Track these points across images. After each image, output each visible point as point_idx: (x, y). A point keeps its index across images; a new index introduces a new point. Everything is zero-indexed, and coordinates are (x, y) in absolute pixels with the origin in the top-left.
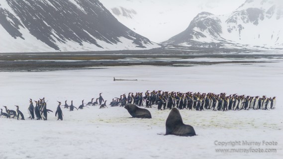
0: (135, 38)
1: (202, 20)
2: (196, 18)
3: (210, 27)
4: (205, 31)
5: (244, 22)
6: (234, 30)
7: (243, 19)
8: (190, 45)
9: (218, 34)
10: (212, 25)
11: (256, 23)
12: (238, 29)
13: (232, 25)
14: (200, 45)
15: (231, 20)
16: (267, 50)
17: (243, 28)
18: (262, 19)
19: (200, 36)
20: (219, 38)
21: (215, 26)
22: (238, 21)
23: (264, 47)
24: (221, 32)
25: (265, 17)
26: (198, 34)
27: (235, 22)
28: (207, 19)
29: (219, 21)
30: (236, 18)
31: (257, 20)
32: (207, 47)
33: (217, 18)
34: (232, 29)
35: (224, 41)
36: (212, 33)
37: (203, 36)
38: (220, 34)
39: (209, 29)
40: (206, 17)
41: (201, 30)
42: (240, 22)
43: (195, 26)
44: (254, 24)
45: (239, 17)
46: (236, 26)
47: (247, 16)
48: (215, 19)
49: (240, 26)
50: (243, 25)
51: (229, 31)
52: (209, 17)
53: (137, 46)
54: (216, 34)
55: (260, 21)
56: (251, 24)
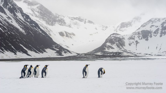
0: (58, 50)
1: (112, 38)
2: (109, 37)
3: (117, 43)
4: (114, 45)
5: (139, 39)
6: (133, 44)
7: (139, 37)
8: (102, 54)
9: (123, 47)
10: (118, 41)
11: (147, 40)
12: (135, 43)
13: (132, 41)
14: (108, 53)
15: (131, 38)
16: (151, 56)
17: (139, 43)
18: (151, 37)
19: (110, 48)
20: (123, 49)
21: (120, 42)
22: (135, 38)
23: (150, 55)
24: (124, 45)
25: (153, 35)
26: (109, 47)
27: (134, 39)
28: (116, 37)
29: (124, 38)
30: (134, 37)
31: (148, 38)
32: (112, 55)
33: (122, 37)
34: (131, 44)
35: (125, 51)
36: (118, 46)
37: (112, 48)
38: (124, 47)
39: (117, 44)
40: (115, 36)
41: (111, 45)
42: (137, 39)
43: (108, 42)
44: (146, 40)
45: (136, 36)
46: (134, 42)
47: (141, 35)
48: (121, 37)
49: (137, 41)
50: (139, 41)
51: (130, 45)
52: (117, 36)
53: (57, 55)
54: (121, 47)
55: (149, 38)
56: (144, 40)
